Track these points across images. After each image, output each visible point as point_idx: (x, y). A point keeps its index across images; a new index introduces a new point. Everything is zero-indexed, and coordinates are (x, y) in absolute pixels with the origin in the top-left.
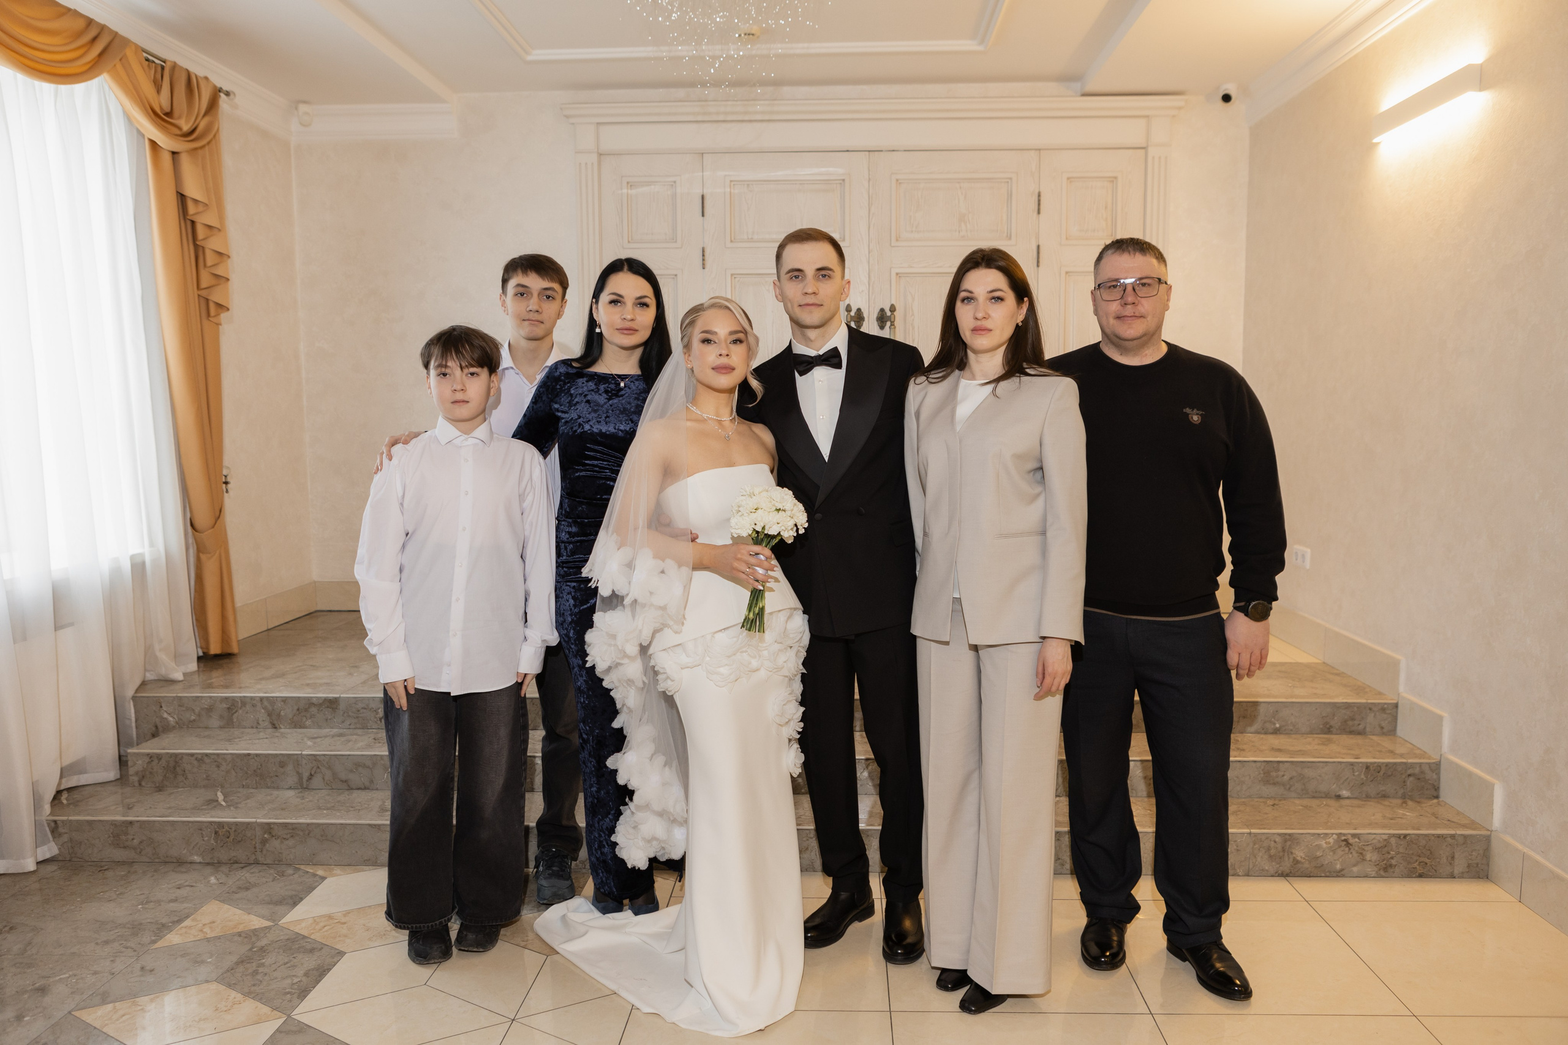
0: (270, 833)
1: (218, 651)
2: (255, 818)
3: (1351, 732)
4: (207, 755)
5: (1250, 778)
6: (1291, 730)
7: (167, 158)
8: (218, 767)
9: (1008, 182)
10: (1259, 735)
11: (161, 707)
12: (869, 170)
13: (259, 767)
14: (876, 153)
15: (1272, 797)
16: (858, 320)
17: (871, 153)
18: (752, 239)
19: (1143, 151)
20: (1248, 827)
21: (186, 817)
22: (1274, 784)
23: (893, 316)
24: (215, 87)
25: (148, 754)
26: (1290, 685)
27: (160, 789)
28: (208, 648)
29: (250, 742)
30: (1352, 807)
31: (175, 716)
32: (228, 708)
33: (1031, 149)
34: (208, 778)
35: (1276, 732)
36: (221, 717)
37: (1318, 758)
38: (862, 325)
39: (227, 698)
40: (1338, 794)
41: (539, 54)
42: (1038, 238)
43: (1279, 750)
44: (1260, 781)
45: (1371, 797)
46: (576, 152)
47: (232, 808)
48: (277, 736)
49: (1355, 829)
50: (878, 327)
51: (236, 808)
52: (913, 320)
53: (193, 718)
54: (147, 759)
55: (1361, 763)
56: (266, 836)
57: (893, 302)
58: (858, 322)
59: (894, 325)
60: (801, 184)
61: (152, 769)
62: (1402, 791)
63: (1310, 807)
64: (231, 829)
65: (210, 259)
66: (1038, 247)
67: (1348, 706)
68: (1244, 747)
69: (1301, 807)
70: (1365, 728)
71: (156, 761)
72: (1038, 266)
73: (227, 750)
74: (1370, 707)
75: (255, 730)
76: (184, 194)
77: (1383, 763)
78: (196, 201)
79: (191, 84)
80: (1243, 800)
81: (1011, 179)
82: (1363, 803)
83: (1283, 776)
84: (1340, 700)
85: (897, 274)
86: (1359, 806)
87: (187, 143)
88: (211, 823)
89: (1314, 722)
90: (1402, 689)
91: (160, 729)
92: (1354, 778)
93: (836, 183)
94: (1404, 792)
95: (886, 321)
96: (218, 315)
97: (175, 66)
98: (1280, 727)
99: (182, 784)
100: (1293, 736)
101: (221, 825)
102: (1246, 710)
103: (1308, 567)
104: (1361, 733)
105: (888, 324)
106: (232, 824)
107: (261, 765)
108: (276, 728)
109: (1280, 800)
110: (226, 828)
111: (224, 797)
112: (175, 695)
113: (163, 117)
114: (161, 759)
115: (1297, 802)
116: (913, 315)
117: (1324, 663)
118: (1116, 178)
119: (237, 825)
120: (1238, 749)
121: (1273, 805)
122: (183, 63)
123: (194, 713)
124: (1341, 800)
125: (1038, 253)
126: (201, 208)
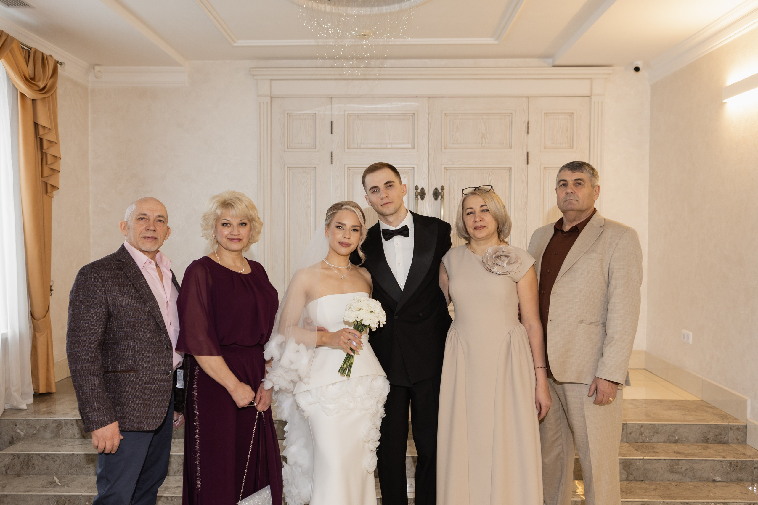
0: (90, 501)
1: (44, 392)
2: (81, 493)
3: (720, 442)
4: (48, 455)
5: (662, 469)
6: (685, 441)
7: (29, 103)
8: (54, 462)
9: (510, 115)
10: (666, 444)
11: (16, 425)
12: (429, 108)
13: (79, 462)
14: (433, 98)
15: (675, 481)
16: (422, 195)
17: (430, 98)
18: (360, 147)
19: (588, 98)
20: (662, 498)
21: (40, 492)
22: (676, 473)
23: (442, 192)
24: (55, 61)
25: (12, 454)
26: (683, 414)
27: (19, 475)
28: (38, 390)
29: (72, 447)
30: (722, 486)
31: (24, 431)
32: (57, 426)
33: (523, 97)
34: (48, 469)
35: (676, 442)
36: (52, 432)
37: (701, 457)
38: (424, 198)
39: (56, 420)
40: (713, 479)
41: (240, 43)
42: (527, 148)
43: (679, 453)
44: (668, 471)
45: (733, 481)
46: (257, 96)
47: (65, 487)
48: (87, 443)
49: (725, 500)
50: (434, 199)
51: (68, 486)
52: (454, 195)
53: (35, 432)
54: (11, 457)
55: (727, 460)
56: (87, 503)
57: (443, 184)
58: (422, 196)
59: (443, 198)
60: (389, 115)
61: (14, 463)
62: (751, 477)
63: (698, 487)
64: (66, 499)
65: (50, 160)
66: (528, 153)
67: (717, 427)
68: (658, 451)
69: (693, 487)
70: (728, 440)
71: (17, 458)
72: (528, 163)
73: (60, 452)
74: (730, 428)
75: (72, 440)
76: (38, 123)
77: (739, 461)
78: (44, 127)
79: (44, 59)
80: (658, 482)
81: (512, 114)
82: (729, 484)
83: (681, 468)
84: (713, 423)
85: (445, 168)
86: (726, 486)
87: (41, 95)
88: (55, 495)
89: (698, 436)
90: (749, 416)
91: (15, 439)
92: (723, 469)
93: (410, 115)
94: (752, 478)
95: (438, 196)
96: (52, 192)
97: (36, 51)
98: (679, 439)
99: (32, 472)
100: (686, 444)
101: (60, 497)
102: (658, 429)
103: (691, 343)
104: (726, 443)
105: (440, 197)
106: (67, 496)
107: (80, 461)
108: (85, 438)
109: (680, 483)
110: (64, 498)
111: (59, 480)
112: (25, 418)
113: (30, 81)
114: (20, 457)
115: (690, 483)
116: (454, 192)
117: (702, 400)
118: (573, 113)
119: (70, 497)
120: (654, 452)
121: (676, 485)
122: (40, 49)
123: (36, 429)
124: (716, 483)
125: (528, 156)
126: (46, 131)
